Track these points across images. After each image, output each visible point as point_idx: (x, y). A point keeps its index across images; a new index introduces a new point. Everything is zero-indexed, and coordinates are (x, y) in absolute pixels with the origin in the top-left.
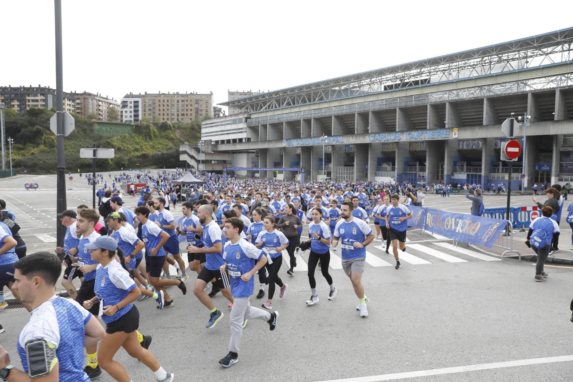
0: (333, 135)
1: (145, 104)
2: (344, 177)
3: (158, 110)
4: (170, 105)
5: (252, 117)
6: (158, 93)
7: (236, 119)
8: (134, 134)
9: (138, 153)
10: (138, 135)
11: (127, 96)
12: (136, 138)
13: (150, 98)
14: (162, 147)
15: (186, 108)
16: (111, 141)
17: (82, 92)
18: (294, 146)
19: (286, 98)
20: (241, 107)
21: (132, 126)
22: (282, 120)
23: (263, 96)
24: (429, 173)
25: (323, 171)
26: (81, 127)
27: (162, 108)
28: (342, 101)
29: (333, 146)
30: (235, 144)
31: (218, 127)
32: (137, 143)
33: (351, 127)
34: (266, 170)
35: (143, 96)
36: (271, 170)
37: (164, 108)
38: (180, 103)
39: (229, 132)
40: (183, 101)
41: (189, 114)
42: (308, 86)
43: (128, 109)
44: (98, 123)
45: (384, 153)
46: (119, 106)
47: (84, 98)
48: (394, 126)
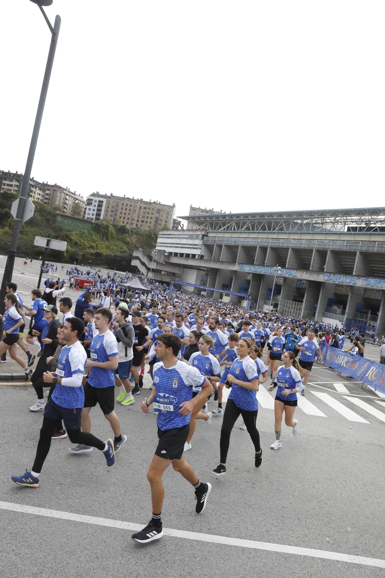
0: (286, 267)
1: (109, 204)
2: (291, 311)
3: (120, 213)
4: (132, 210)
5: (210, 235)
6: (123, 196)
7: (193, 235)
8: (92, 232)
9: (92, 251)
10: (96, 233)
11: (93, 195)
12: (94, 236)
13: (114, 200)
14: (117, 249)
15: (147, 215)
16: (70, 234)
17: (54, 184)
18: (246, 271)
19: (246, 222)
20: (200, 224)
21: (93, 224)
22: (238, 243)
23: (224, 216)
24: (380, 323)
25: (271, 301)
26: (45, 216)
27: (124, 211)
28: (302, 235)
29: (285, 278)
30: (187, 258)
31: (174, 239)
32: (94, 241)
33: (307, 263)
34: (214, 290)
35: (109, 197)
36: (218, 291)
37: (126, 212)
38: (142, 210)
39: (184, 246)
40: (145, 208)
41: (148, 222)
42: (271, 214)
43: (92, 207)
44: (62, 216)
45: (336, 294)
46: (84, 203)
47: (54, 190)
48: (352, 269)
